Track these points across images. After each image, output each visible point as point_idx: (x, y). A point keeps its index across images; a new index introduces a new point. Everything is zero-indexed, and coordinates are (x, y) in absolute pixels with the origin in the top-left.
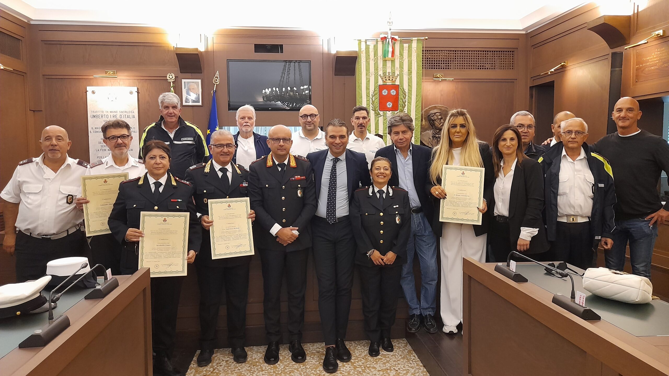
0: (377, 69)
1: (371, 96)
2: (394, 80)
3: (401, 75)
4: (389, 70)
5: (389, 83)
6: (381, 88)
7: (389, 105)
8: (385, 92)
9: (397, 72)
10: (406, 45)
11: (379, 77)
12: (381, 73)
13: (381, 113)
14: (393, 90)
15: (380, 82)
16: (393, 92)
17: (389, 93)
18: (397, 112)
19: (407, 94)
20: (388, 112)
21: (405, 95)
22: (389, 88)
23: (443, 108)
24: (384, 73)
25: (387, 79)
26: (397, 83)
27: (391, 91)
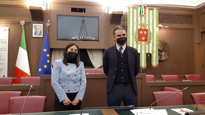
0: (138, 21)
1: (134, 34)
2: (145, 27)
3: (149, 25)
4: (143, 22)
5: (143, 28)
6: (140, 30)
7: (143, 38)
8: (141, 32)
9: (147, 23)
10: (151, 11)
11: (139, 25)
12: (139, 23)
13: (139, 42)
14: (145, 32)
15: (139, 28)
16: (145, 33)
17: (143, 33)
18: (147, 42)
19: (152, 34)
20: (143, 42)
21: (151, 34)
22: (143, 30)
23: (162, 41)
24: (141, 23)
25: (143, 26)
26: (147, 28)
27: (144, 32)
